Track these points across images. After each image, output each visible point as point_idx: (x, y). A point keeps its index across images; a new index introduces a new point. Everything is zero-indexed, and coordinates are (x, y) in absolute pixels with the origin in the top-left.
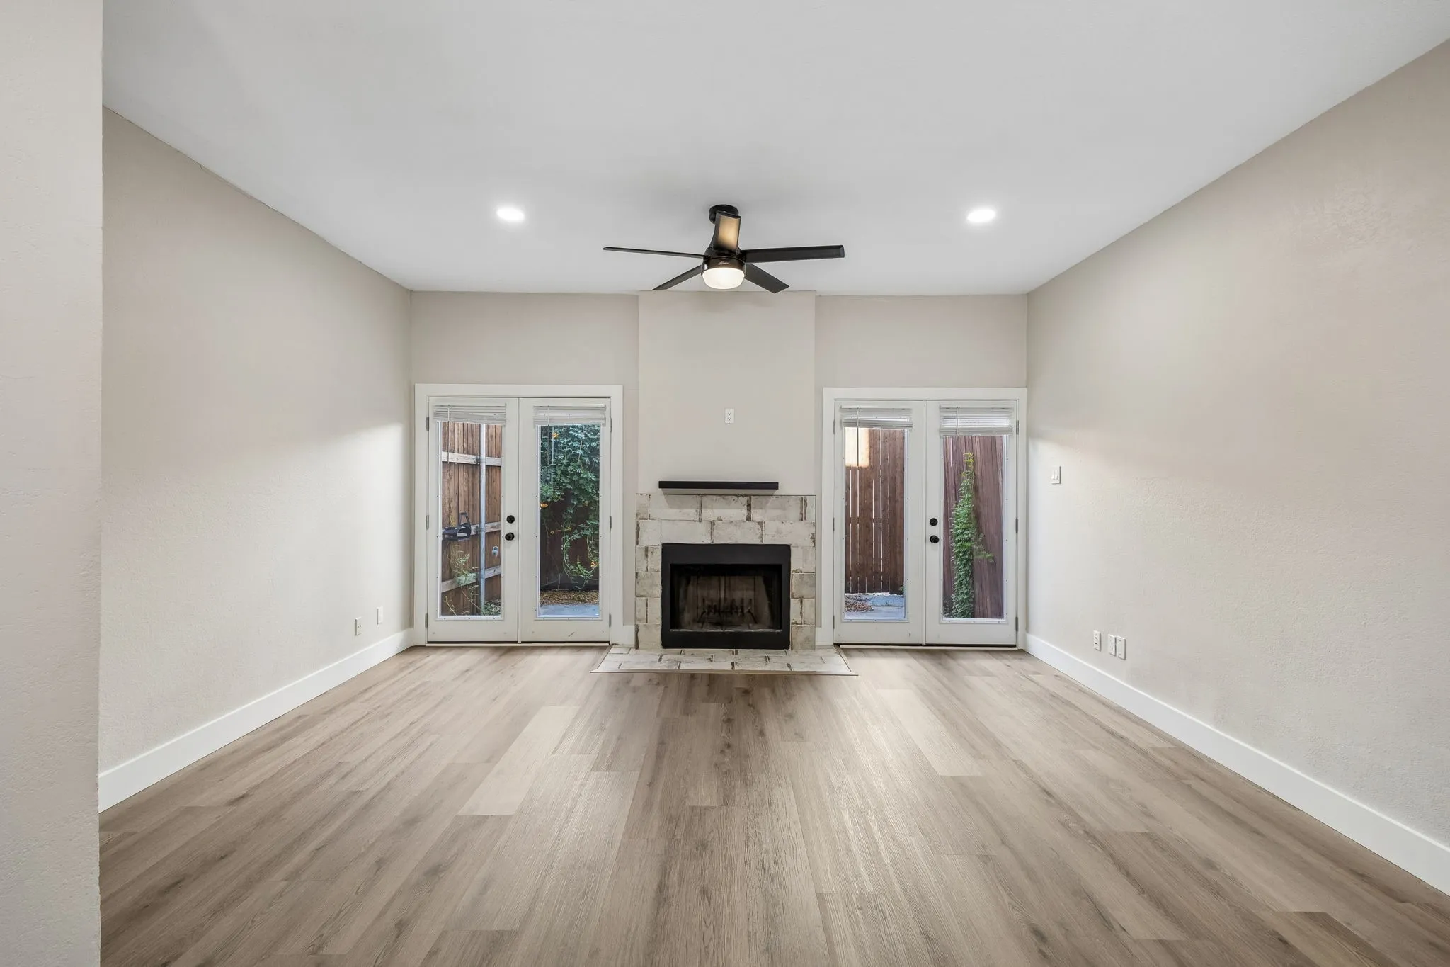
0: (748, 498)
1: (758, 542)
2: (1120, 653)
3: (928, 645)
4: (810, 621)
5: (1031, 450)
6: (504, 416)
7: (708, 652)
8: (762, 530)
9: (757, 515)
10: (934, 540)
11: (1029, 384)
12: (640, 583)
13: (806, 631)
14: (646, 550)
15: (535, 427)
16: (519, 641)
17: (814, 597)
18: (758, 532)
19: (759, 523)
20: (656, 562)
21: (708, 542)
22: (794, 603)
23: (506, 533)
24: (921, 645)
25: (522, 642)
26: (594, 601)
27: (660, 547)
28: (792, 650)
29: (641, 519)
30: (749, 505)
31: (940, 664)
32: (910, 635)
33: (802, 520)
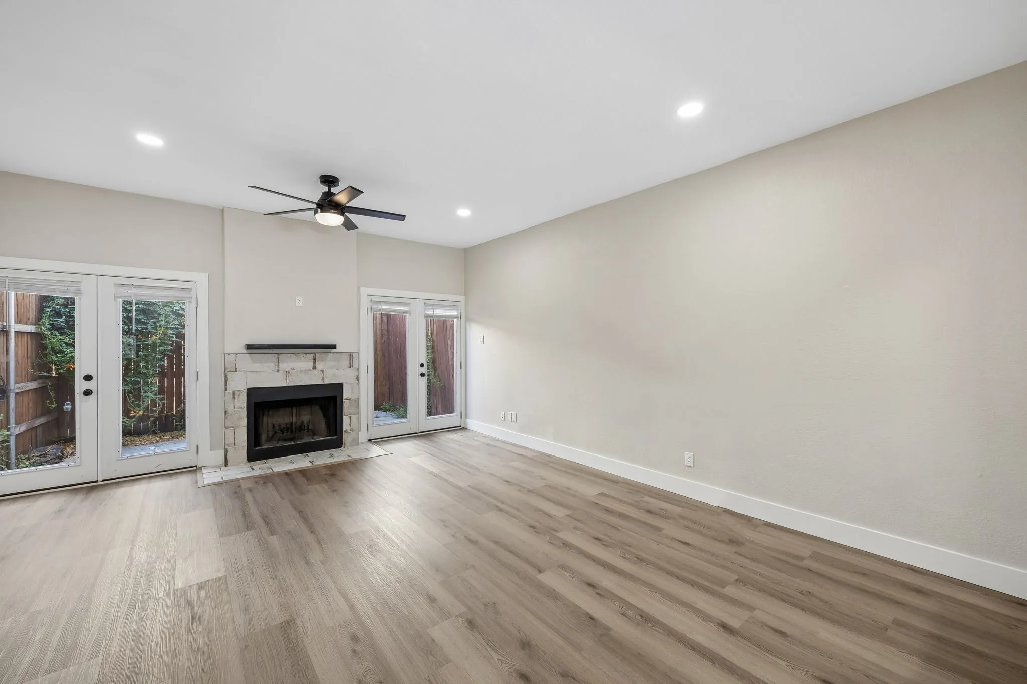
0: (314, 355)
1: (321, 383)
2: (514, 419)
3: (420, 433)
4: (356, 428)
5: (467, 326)
6: (80, 290)
7: (287, 459)
8: (324, 375)
9: (320, 366)
10: (423, 375)
11: (466, 294)
12: (228, 418)
13: (353, 435)
14: (234, 394)
15: (116, 300)
16: (100, 479)
17: (358, 414)
18: (321, 377)
19: (322, 371)
20: (243, 401)
21: (285, 384)
22: (345, 420)
23: (83, 391)
24: (416, 433)
25: (103, 480)
26: (183, 436)
27: (246, 391)
28: (344, 447)
29: (228, 372)
30: (315, 359)
31: (431, 441)
32: (410, 429)
33: (350, 367)
